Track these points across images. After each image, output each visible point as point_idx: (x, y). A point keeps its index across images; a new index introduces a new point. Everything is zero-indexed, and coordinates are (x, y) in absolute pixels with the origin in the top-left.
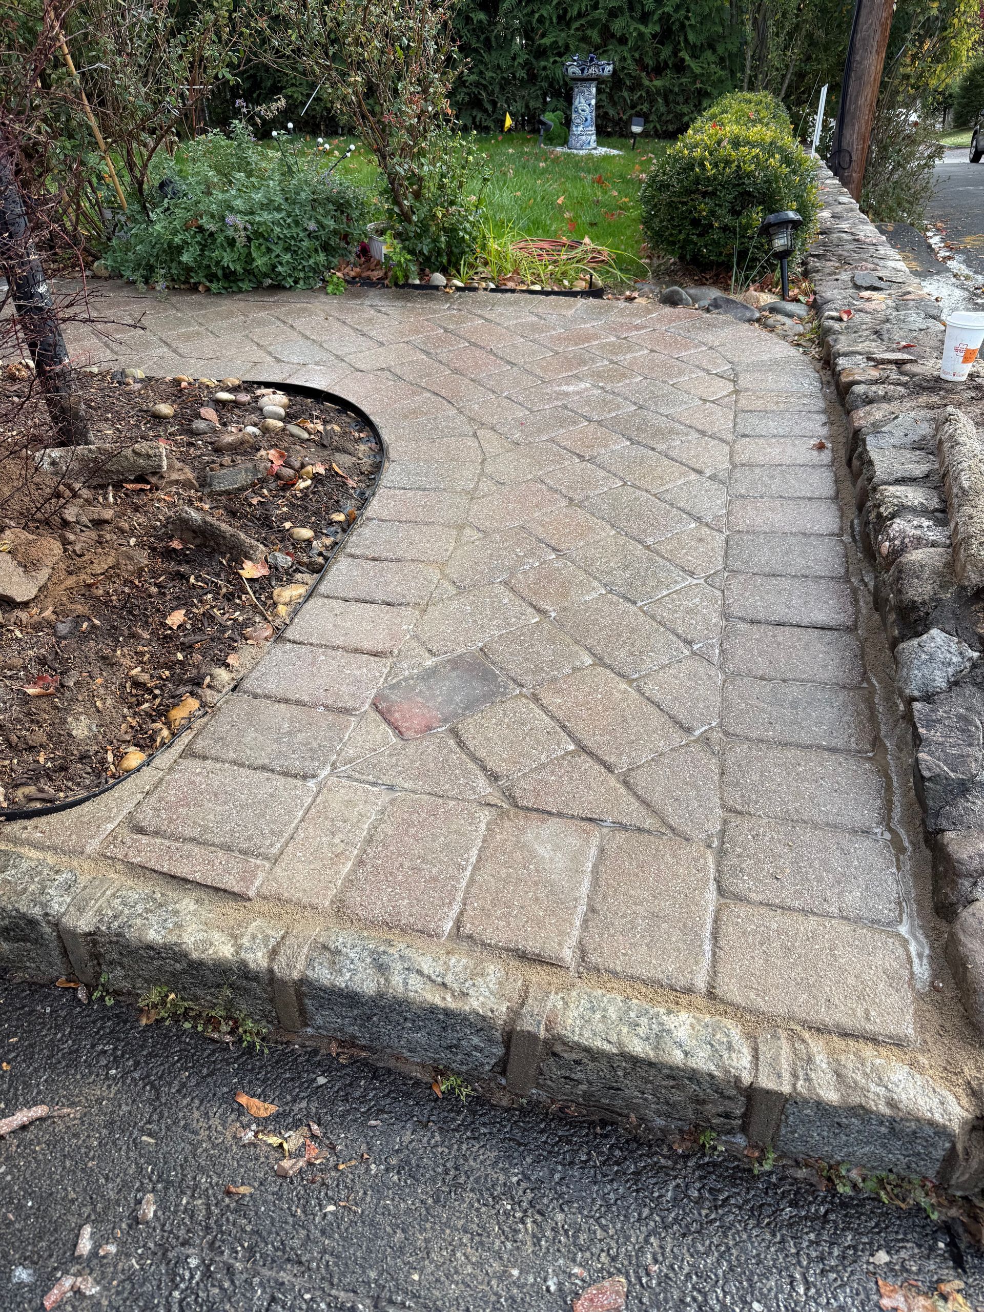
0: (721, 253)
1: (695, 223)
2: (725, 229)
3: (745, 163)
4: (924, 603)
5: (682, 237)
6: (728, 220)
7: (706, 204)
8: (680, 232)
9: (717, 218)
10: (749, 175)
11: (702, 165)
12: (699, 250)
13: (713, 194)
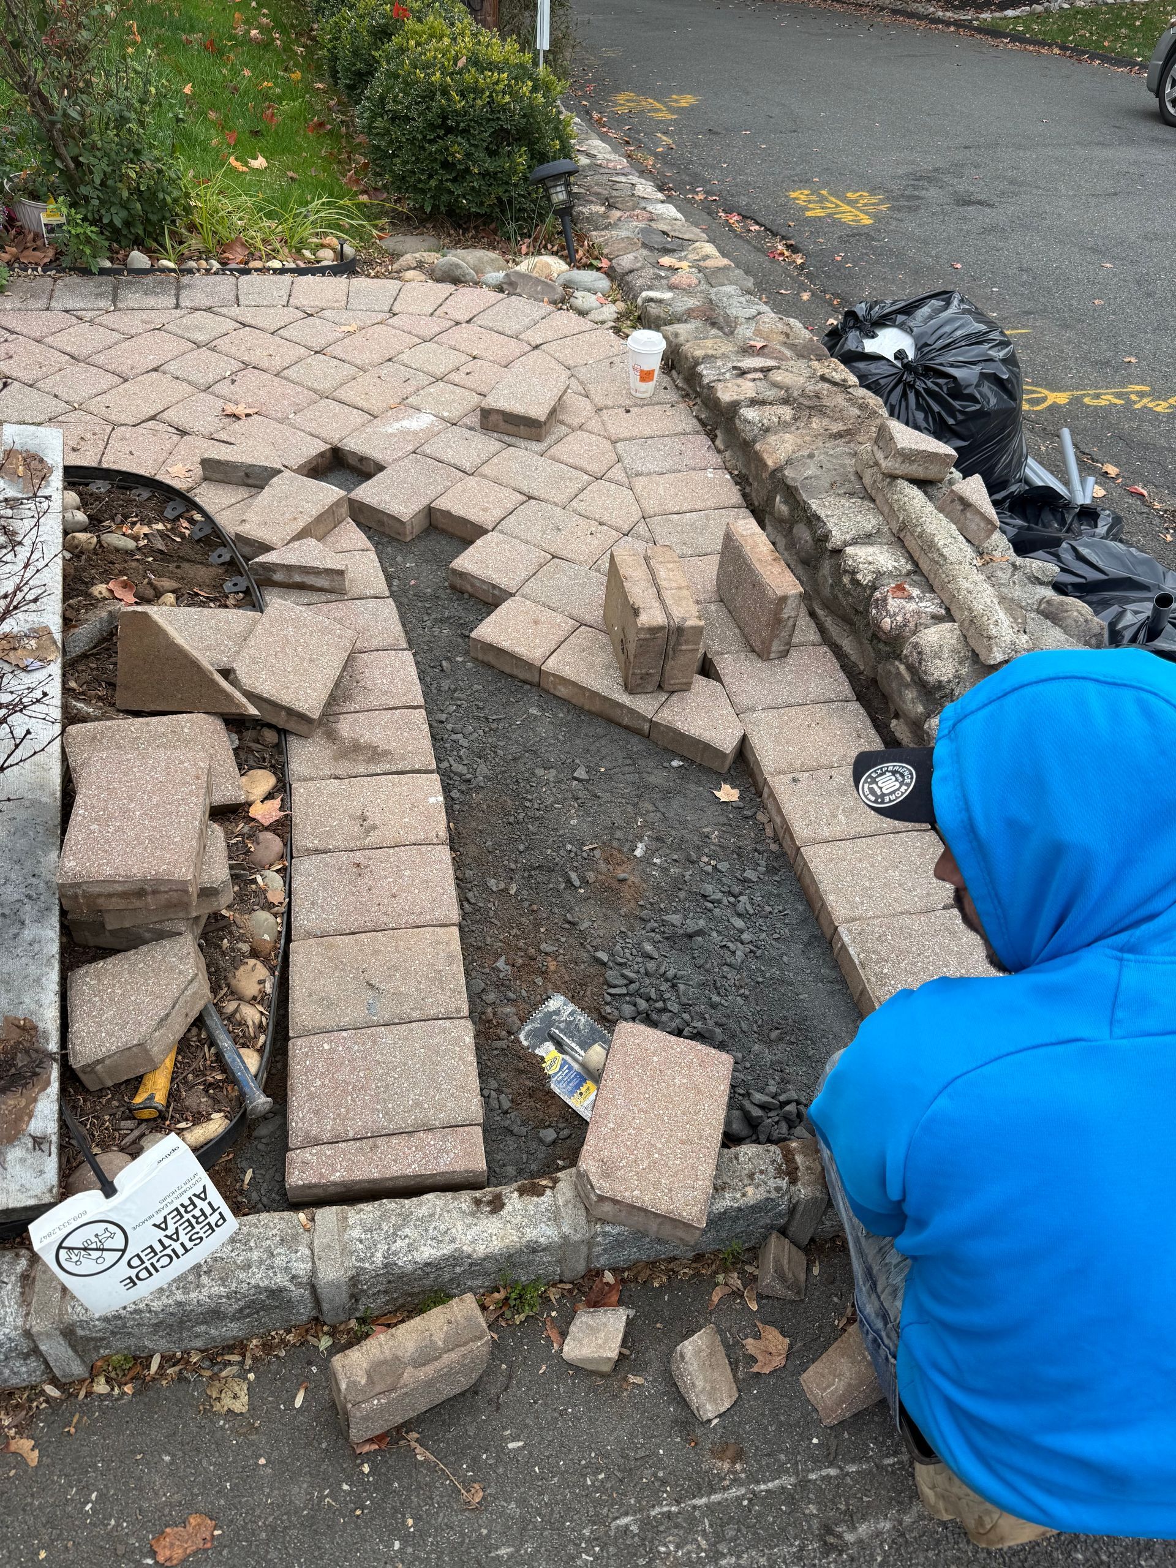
0: (482, 203)
1: (447, 165)
2: (485, 174)
3: (497, 93)
4: (949, 681)
5: (433, 183)
6: (489, 164)
7: (460, 144)
8: (430, 177)
9: (475, 162)
10: (504, 109)
11: (445, 92)
12: (456, 201)
13: (466, 131)
